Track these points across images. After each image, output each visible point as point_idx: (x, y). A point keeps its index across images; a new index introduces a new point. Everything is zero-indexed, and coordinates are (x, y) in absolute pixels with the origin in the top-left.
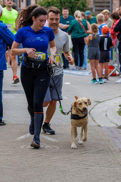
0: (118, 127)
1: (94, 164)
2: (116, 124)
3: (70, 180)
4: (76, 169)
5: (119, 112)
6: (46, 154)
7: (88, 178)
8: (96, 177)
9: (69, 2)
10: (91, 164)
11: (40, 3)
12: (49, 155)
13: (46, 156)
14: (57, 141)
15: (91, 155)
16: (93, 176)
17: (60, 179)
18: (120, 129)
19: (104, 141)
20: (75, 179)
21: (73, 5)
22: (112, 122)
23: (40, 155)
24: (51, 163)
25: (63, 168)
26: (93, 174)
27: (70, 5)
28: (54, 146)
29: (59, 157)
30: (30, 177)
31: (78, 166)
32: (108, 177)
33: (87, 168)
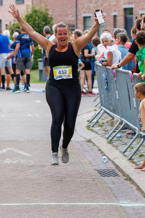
0: (87, 141)
1: (67, 176)
2: (85, 138)
3: (45, 192)
4: (51, 181)
5: (88, 127)
6: (21, 168)
7: (62, 189)
8: (69, 188)
9: (37, 27)
10: (64, 176)
11: (11, 28)
12: (25, 169)
13: (21, 169)
14: (31, 155)
15: (64, 168)
16: (66, 187)
17: (36, 191)
18: (89, 143)
19: (75, 154)
20: (50, 191)
21: (41, 30)
22: (81, 136)
23: (16, 169)
24: (26, 177)
25: (38, 180)
26: (66, 186)
27: (38, 29)
28: (28, 161)
29: (34, 171)
30: (8, 191)
31: (52, 178)
32: (80, 188)
33: (60, 180)
